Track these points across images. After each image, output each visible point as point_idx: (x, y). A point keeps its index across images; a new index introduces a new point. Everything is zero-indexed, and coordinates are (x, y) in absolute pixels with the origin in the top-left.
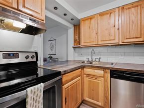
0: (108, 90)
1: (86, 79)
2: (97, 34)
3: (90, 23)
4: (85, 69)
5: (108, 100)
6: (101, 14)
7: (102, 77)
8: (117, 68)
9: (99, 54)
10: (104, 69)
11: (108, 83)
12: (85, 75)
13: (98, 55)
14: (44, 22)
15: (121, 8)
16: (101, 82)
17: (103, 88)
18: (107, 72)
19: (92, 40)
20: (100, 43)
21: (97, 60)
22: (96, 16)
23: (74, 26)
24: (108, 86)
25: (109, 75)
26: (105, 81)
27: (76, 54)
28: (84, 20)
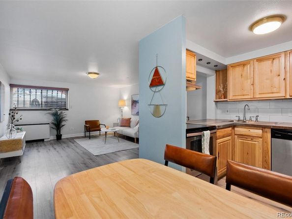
0: (268, 152)
1: (238, 141)
2: (253, 84)
3: (243, 70)
4: (236, 129)
5: (268, 165)
6: (260, 60)
7: (260, 137)
8: (280, 127)
9: (257, 110)
10: (263, 127)
11: (268, 144)
12: (236, 136)
13: (255, 112)
14: (195, 80)
15: (288, 52)
16: (258, 143)
17: (261, 151)
18: (266, 132)
19: (245, 93)
20: (258, 96)
21: (254, 119)
22: (252, 62)
23: (216, 71)
24: (268, 149)
25: (269, 135)
26: (265, 142)
27: (219, 111)
28: (234, 66)
